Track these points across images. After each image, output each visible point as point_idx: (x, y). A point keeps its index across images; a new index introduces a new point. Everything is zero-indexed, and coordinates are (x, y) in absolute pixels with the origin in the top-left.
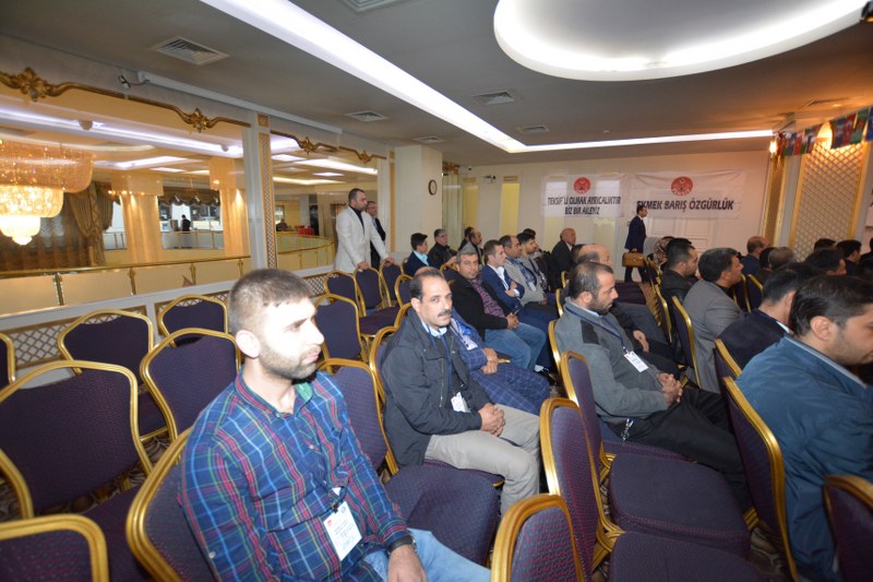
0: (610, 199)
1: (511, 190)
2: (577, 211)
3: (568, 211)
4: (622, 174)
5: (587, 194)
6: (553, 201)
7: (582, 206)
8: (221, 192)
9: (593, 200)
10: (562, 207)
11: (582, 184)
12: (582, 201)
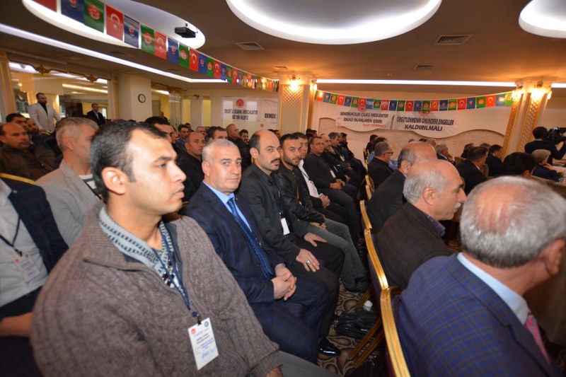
0: (253, 111)
1: (207, 103)
2: (238, 117)
3: (234, 117)
4: (258, 99)
5: (242, 109)
6: (227, 111)
7: (240, 115)
8: (28, 94)
9: (245, 111)
10: (231, 115)
11: (240, 103)
12: (239, 112)
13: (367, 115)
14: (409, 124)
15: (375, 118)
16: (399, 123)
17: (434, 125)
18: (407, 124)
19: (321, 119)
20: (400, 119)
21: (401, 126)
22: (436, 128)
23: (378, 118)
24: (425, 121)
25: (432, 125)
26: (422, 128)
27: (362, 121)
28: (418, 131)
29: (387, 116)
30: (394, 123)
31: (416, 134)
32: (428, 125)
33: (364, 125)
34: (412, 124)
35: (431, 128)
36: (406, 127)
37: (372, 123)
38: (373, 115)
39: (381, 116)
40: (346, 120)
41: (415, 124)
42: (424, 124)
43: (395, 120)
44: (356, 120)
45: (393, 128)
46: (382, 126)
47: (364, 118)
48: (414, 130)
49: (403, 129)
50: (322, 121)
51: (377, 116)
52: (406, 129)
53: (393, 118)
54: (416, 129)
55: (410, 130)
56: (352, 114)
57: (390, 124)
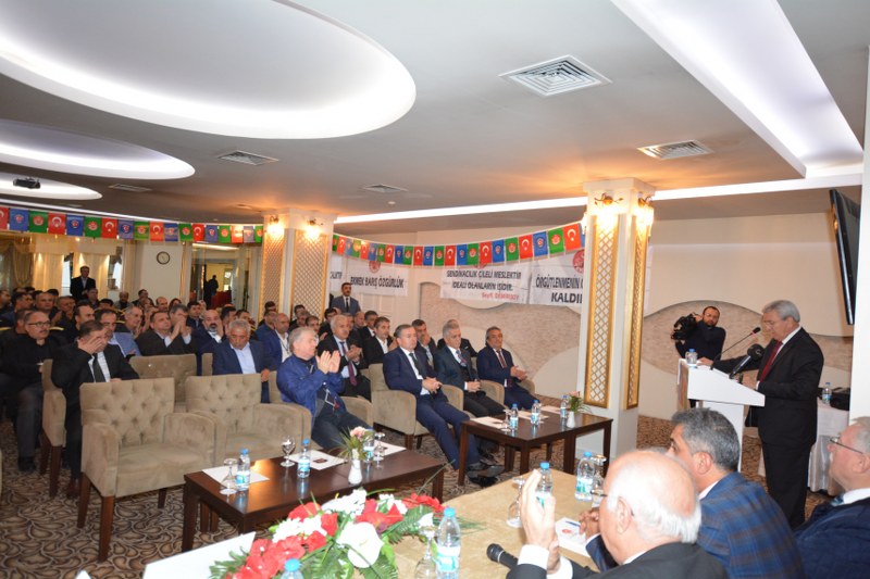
13: (487, 275)
14: (559, 291)
15: (501, 281)
16: (539, 290)
18: (555, 291)
19: (422, 284)
20: (542, 282)
21: (544, 297)
23: (505, 281)
27: (479, 286)
28: (575, 306)
29: (519, 275)
30: (532, 289)
31: (574, 312)
33: (484, 295)
34: (564, 291)
36: (554, 296)
37: (496, 291)
38: (498, 275)
39: (510, 275)
40: (456, 285)
41: (568, 291)
43: (533, 283)
44: (471, 285)
45: (531, 302)
46: (513, 297)
47: (488, 280)
48: (569, 305)
49: (549, 302)
50: (426, 288)
51: (503, 277)
52: (555, 303)
53: (530, 280)
54: (571, 301)
55: (560, 303)
56: (465, 274)
57: (526, 292)
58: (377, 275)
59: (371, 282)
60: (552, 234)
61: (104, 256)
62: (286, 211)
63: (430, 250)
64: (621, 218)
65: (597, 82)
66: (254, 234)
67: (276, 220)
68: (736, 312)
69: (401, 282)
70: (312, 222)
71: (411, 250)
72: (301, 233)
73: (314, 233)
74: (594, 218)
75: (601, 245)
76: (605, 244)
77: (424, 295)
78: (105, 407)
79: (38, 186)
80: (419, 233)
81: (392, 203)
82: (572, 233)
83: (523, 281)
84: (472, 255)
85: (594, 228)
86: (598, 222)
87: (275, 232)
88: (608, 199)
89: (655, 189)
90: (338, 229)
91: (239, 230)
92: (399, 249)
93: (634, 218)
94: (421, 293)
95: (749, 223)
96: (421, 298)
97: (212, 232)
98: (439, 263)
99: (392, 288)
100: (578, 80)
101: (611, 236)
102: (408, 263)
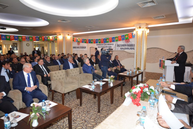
13: (106, 45)
14: (122, 47)
15: (109, 46)
16: (118, 47)
17: (132, 47)
18: (121, 47)
19: (90, 47)
20: (118, 46)
21: (119, 49)
22: (133, 49)
23: (110, 46)
24: (128, 45)
25: (131, 47)
26: (127, 48)
28: (126, 50)
29: (113, 44)
31: (125, 51)
32: (130, 47)
34: (123, 47)
35: (131, 49)
36: (121, 48)
38: (108, 44)
39: (111, 44)
40: (99, 47)
42: (128, 47)
43: (116, 46)
45: (116, 50)
47: (106, 46)
48: (124, 50)
49: (120, 50)
50: (91, 48)
51: (110, 45)
52: (121, 50)
53: (115, 45)
54: (125, 49)
55: (122, 50)
56: (100, 45)
57: (115, 48)
58: (79, 46)
59: (78, 48)
60: (126, 35)
61: (10, 45)
62: (63, 33)
63: (97, 40)
64: (143, 31)
65: (155, 4)
66: (55, 38)
67: (60, 35)
68: (159, 49)
69: (85, 47)
70: (68, 35)
71: (92, 40)
72: (66, 37)
73: (69, 37)
74: (137, 32)
75: (139, 37)
76: (140, 37)
77: (91, 50)
78: (55, 77)
79: (6, 29)
80: (89, 36)
81: (89, 30)
82: (130, 35)
83: (114, 46)
84: (107, 40)
85: (137, 34)
86: (138, 33)
87: (60, 37)
88: (140, 27)
89: (148, 25)
90: (74, 36)
91: (51, 37)
92: (90, 40)
93: (145, 31)
94: (90, 49)
95: (162, 31)
96: (90, 50)
97: (46, 38)
98: (94, 43)
99: (83, 49)
100: (152, 4)
101: (141, 35)
102: (92, 43)
